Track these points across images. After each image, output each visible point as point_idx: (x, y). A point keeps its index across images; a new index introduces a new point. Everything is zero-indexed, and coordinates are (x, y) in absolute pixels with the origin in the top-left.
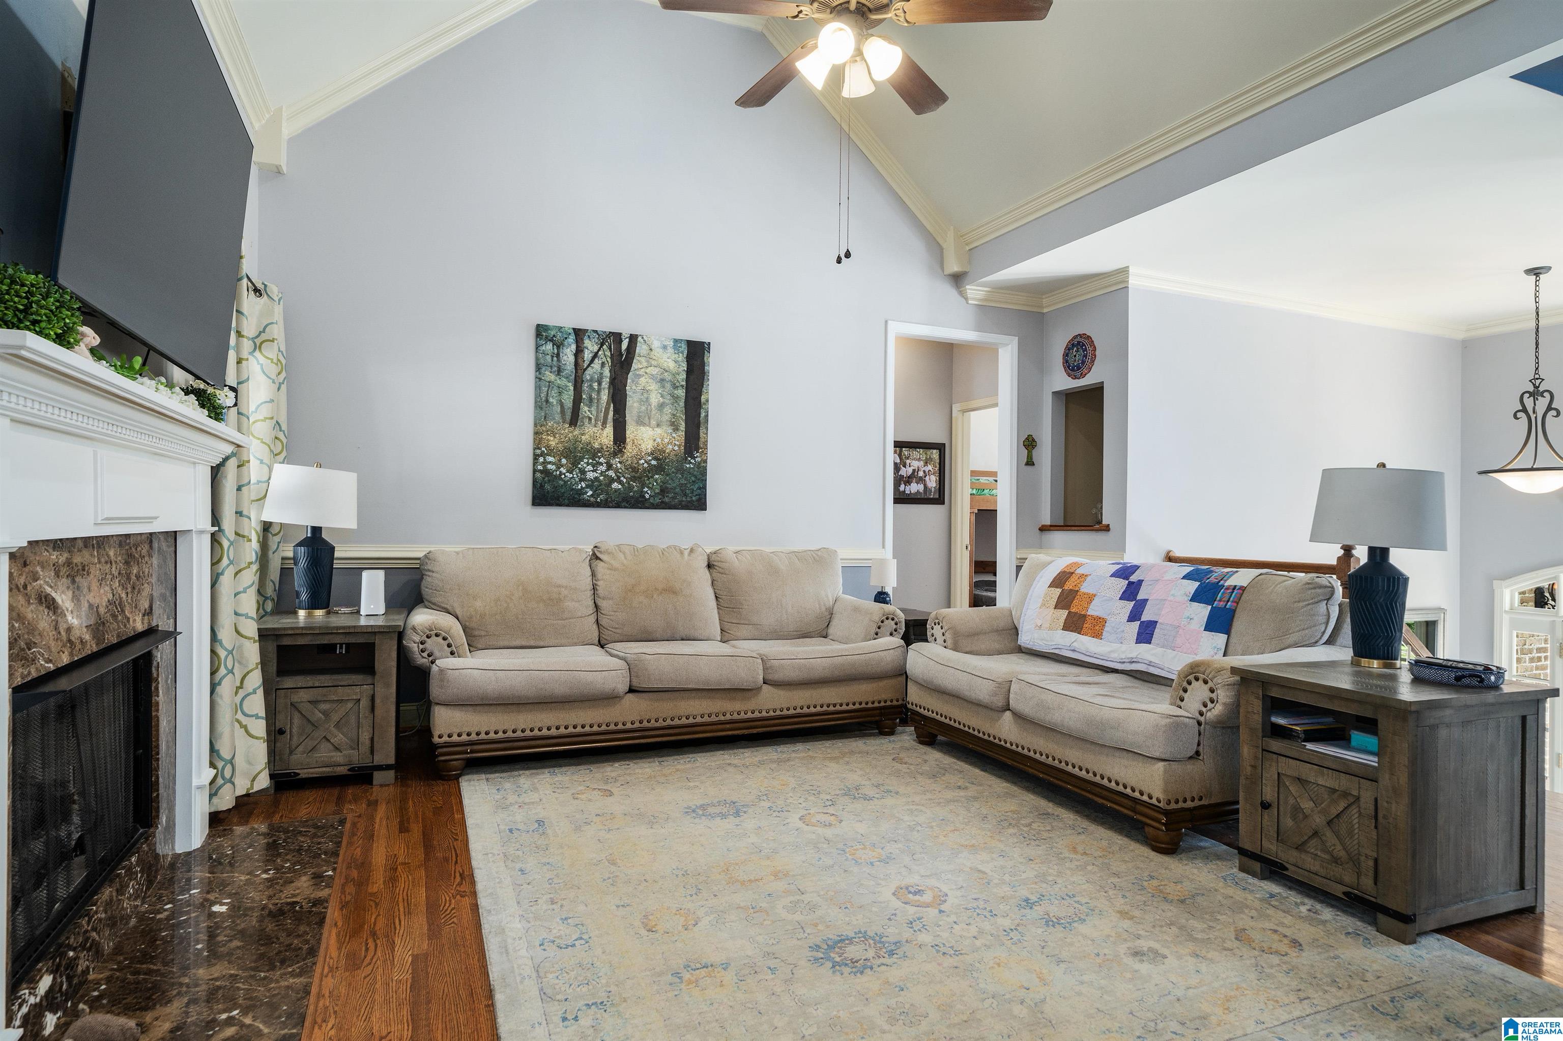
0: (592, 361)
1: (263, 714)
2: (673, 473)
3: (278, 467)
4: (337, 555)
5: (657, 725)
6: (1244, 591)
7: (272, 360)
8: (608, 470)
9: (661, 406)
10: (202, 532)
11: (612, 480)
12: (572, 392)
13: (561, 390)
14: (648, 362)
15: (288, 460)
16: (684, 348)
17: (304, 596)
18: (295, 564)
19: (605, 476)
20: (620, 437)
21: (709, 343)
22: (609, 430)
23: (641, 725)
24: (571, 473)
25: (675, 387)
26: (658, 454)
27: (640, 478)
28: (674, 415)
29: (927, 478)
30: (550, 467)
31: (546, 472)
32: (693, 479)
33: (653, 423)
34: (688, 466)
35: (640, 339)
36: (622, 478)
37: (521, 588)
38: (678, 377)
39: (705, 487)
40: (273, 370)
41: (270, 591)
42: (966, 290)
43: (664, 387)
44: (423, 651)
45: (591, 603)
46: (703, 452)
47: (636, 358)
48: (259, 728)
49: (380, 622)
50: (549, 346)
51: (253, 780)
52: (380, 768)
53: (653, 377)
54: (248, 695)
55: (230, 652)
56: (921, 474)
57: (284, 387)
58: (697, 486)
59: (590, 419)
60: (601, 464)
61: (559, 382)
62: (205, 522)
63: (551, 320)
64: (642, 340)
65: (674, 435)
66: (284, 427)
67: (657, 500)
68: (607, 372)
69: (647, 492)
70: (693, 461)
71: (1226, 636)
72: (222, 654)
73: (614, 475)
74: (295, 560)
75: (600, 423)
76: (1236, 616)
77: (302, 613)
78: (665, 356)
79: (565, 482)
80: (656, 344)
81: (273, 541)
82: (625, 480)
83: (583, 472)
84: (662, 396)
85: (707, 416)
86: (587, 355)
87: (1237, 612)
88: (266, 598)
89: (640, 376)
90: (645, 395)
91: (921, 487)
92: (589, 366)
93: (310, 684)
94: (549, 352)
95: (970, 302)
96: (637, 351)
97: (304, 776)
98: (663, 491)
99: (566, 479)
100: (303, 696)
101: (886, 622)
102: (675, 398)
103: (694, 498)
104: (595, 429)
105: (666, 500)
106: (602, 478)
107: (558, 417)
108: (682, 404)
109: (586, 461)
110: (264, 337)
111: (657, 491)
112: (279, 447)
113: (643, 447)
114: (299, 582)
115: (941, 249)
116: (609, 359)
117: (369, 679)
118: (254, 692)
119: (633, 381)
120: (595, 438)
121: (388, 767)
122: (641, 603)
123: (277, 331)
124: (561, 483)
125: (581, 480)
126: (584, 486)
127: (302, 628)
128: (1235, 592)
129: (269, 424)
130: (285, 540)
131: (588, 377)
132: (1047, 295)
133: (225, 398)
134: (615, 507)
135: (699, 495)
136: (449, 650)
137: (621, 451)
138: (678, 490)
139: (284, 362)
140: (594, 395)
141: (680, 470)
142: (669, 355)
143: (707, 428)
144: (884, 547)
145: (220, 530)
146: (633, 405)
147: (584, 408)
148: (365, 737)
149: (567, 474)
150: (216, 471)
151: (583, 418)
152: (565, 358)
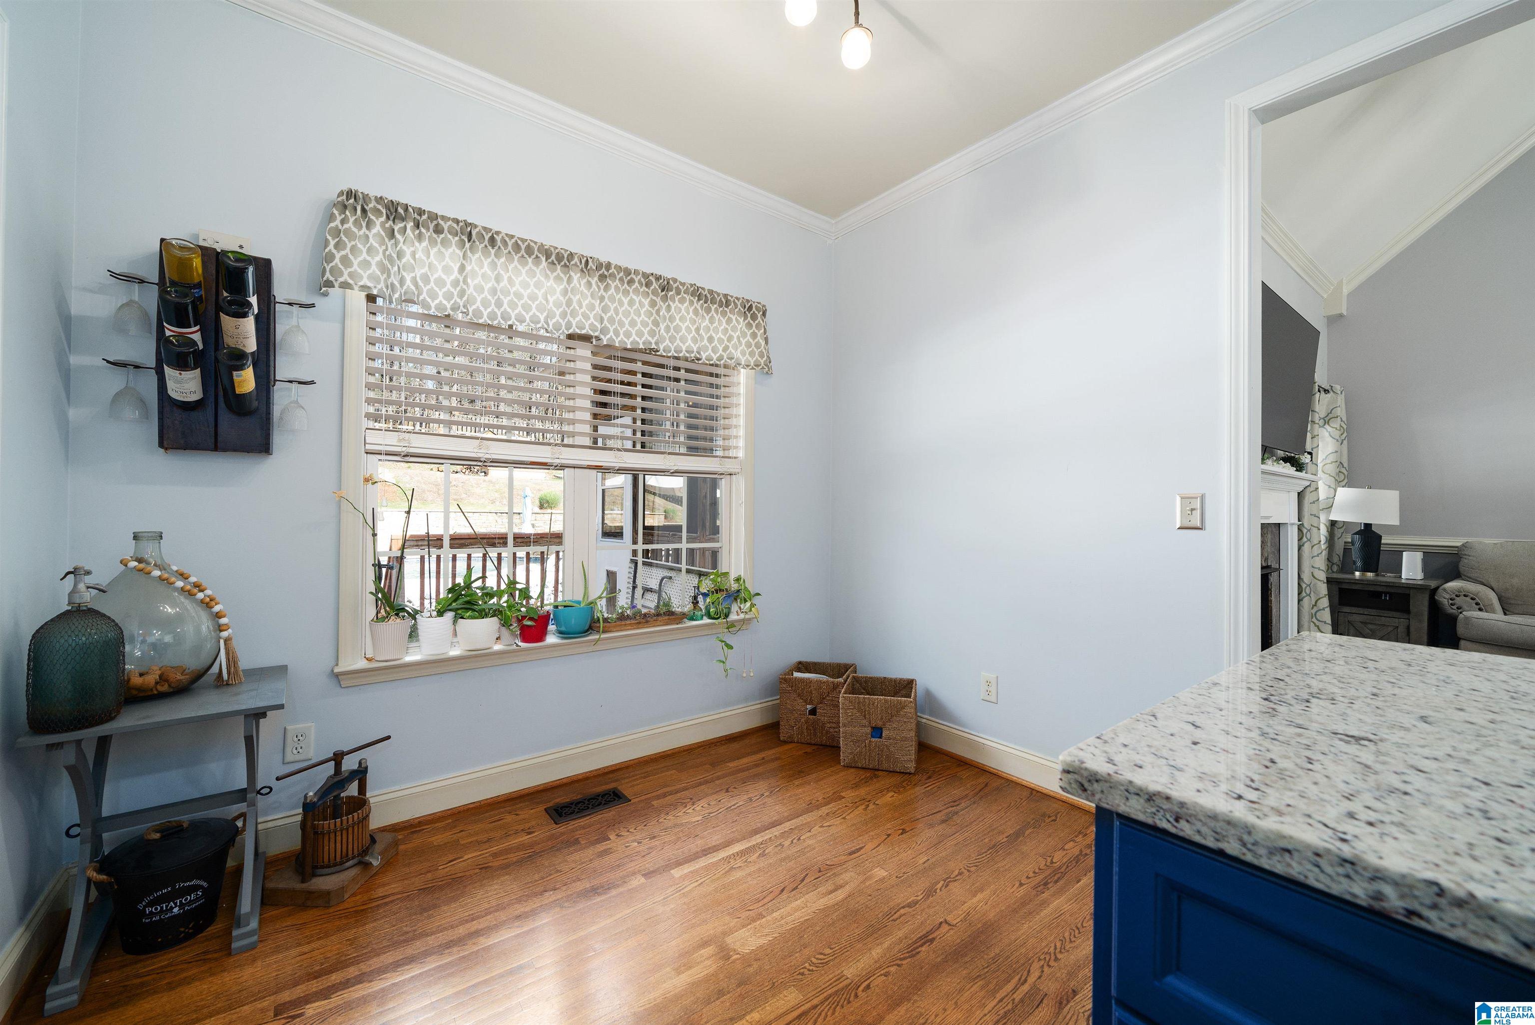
1: (1330, 622)
3: (1340, 490)
4: (1383, 541)
7: (1336, 429)
10: (1293, 524)
15: (1349, 485)
17: (1359, 564)
18: (1353, 545)
40: (1337, 434)
41: (1336, 559)
44: (1452, 605)
49: (1420, 583)
55: (1309, 585)
57: (1345, 442)
62: (1295, 520)
66: (1346, 465)
72: (1304, 586)
74: (1353, 543)
77: (1357, 574)
81: (1338, 533)
88: (1333, 564)
93: (1362, 612)
110: (1331, 416)
112: (1342, 477)
114: (1356, 555)
117: (1406, 616)
118: (1323, 609)
123: (1341, 412)
127: (1358, 580)
129: (1334, 465)
130: (1346, 531)
133: (1306, 459)
136: (1479, 607)
139: (1345, 427)
145: (1302, 524)
150: (1300, 495)
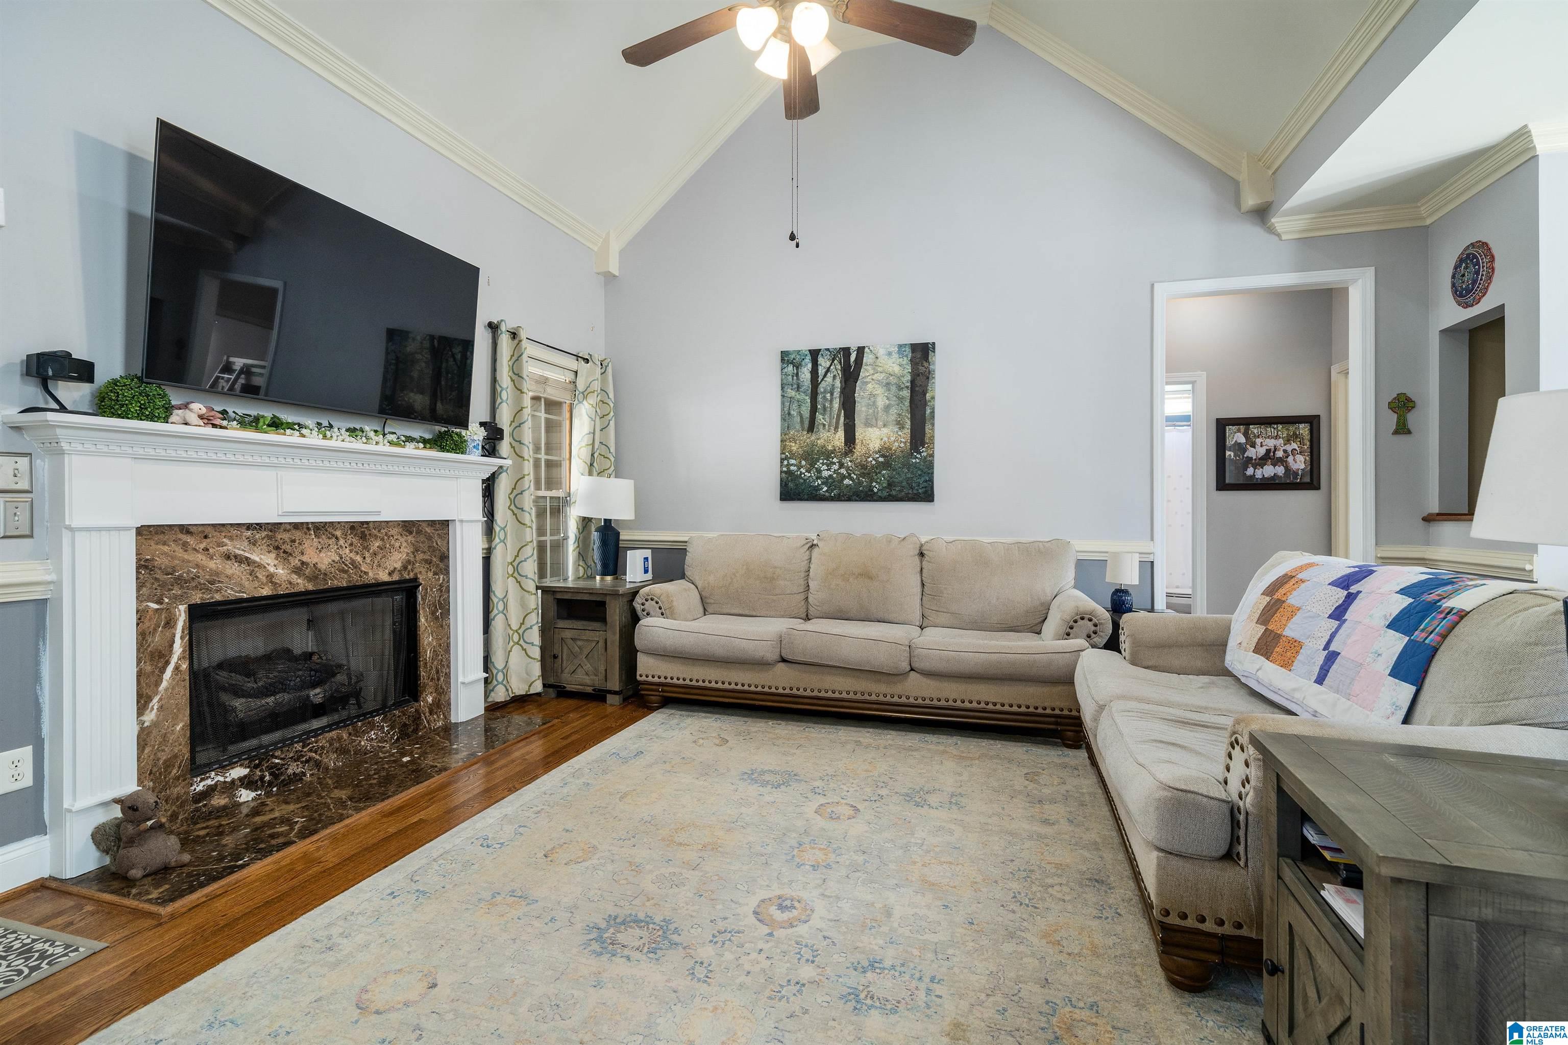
0: (825, 376)
1: (538, 643)
2: (900, 468)
5: (805, 694)
6: (1462, 618)
7: (592, 405)
8: (840, 468)
9: (887, 408)
10: (471, 521)
11: (844, 477)
12: (809, 404)
13: (800, 403)
14: (874, 369)
16: (908, 350)
17: (599, 565)
19: (838, 474)
20: (850, 439)
21: (934, 343)
22: (841, 434)
23: (791, 692)
24: (809, 472)
25: (900, 389)
26: (885, 452)
27: (869, 474)
28: (899, 414)
29: (1290, 459)
30: (792, 468)
31: (789, 472)
32: (919, 472)
33: (880, 423)
34: (914, 461)
35: (866, 350)
36: (853, 475)
37: (745, 567)
38: (902, 379)
39: (931, 481)
40: (592, 412)
42: (1273, 224)
43: (889, 390)
44: (643, 610)
45: (802, 582)
46: (929, 447)
47: (864, 367)
48: (536, 652)
50: (790, 368)
51: (530, 686)
52: (610, 692)
53: (879, 382)
54: (527, 629)
56: (1280, 454)
58: (923, 479)
59: (824, 425)
60: (835, 464)
61: (798, 396)
62: (476, 515)
63: (791, 346)
64: (869, 351)
65: (900, 433)
67: (885, 494)
68: (838, 383)
69: (875, 486)
70: (918, 456)
71: (1413, 689)
73: (845, 472)
75: (832, 428)
76: (1437, 657)
78: (890, 362)
79: (805, 480)
80: (881, 352)
82: (855, 477)
83: (819, 471)
84: (888, 399)
85: (933, 412)
86: (821, 371)
87: (1439, 652)
89: (867, 383)
90: (872, 399)
91: (1280, 470)
92: (822, 380)
94: (790, 373)
95: (1284, 237)
96: (864, 361)
97: (569, 689)
98: (890, 485)
99: (806, 478)
100: (568, 634)
101: (1080, 622)
102: (901, 399)
103: (920, 491)
104: (829, 435)
105: (894, 493)
106: (835, 475)
107: (798, 427)
108: (907, 403)
109: (821, 461)
111: (885, 485)
113: (871, 446)
115: (1236, 184)
116: (839, 372)
117: (604, 627)
118: (534, 626)
119: (861, 389)
120: (828, 441)
121: (615, 693)
122: (838, 585)
124: (802, 481)
125: (818, 478)
126: (820, 483)
128: (1449, 617)
129: (588, 449)
131: (822, 390)
132: (1424, 201)
134: (847, 501)
135: (926, 487)
136: (660, 611)
137: (851, 451)
138: (904, 484)
140: (827, 405)
141: (908, 466)
142: (894, 360)
143: (933, 425)
144: (1152, 539)
146: (861, 410)
147: (819, 417)
148: (602, 669)
149: (807, 474)
151: (818, 425)
152: (803, 376)
